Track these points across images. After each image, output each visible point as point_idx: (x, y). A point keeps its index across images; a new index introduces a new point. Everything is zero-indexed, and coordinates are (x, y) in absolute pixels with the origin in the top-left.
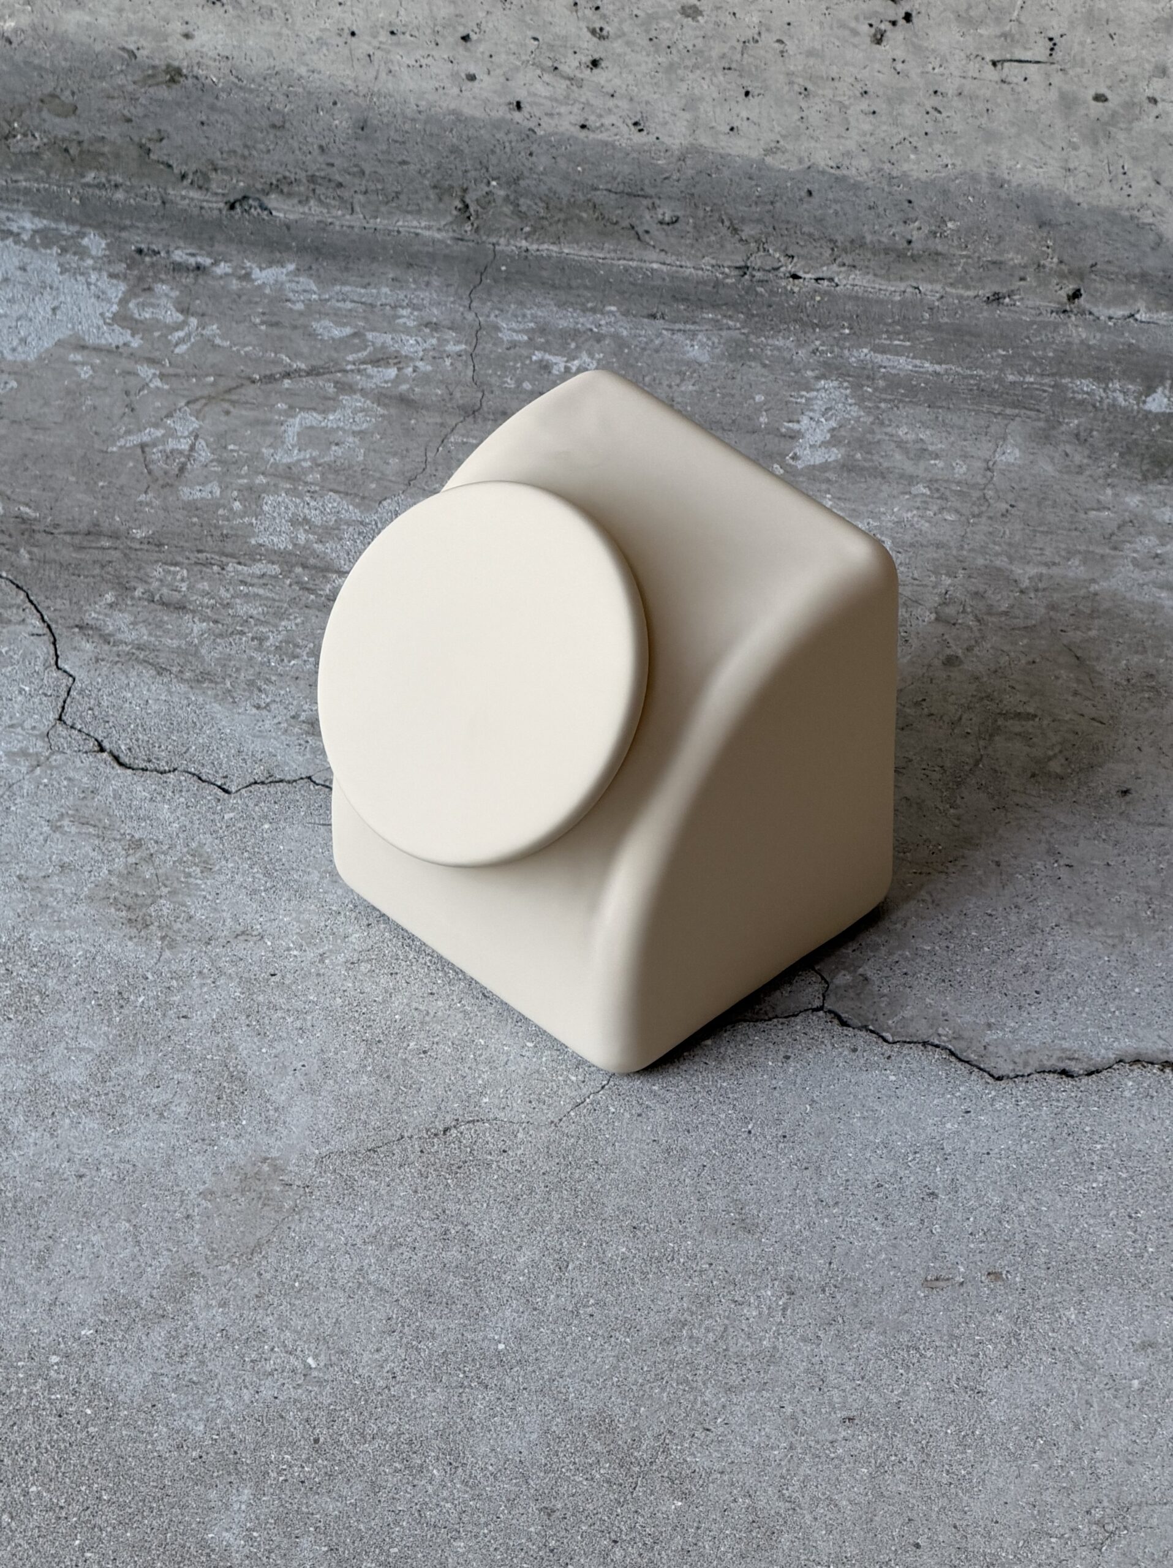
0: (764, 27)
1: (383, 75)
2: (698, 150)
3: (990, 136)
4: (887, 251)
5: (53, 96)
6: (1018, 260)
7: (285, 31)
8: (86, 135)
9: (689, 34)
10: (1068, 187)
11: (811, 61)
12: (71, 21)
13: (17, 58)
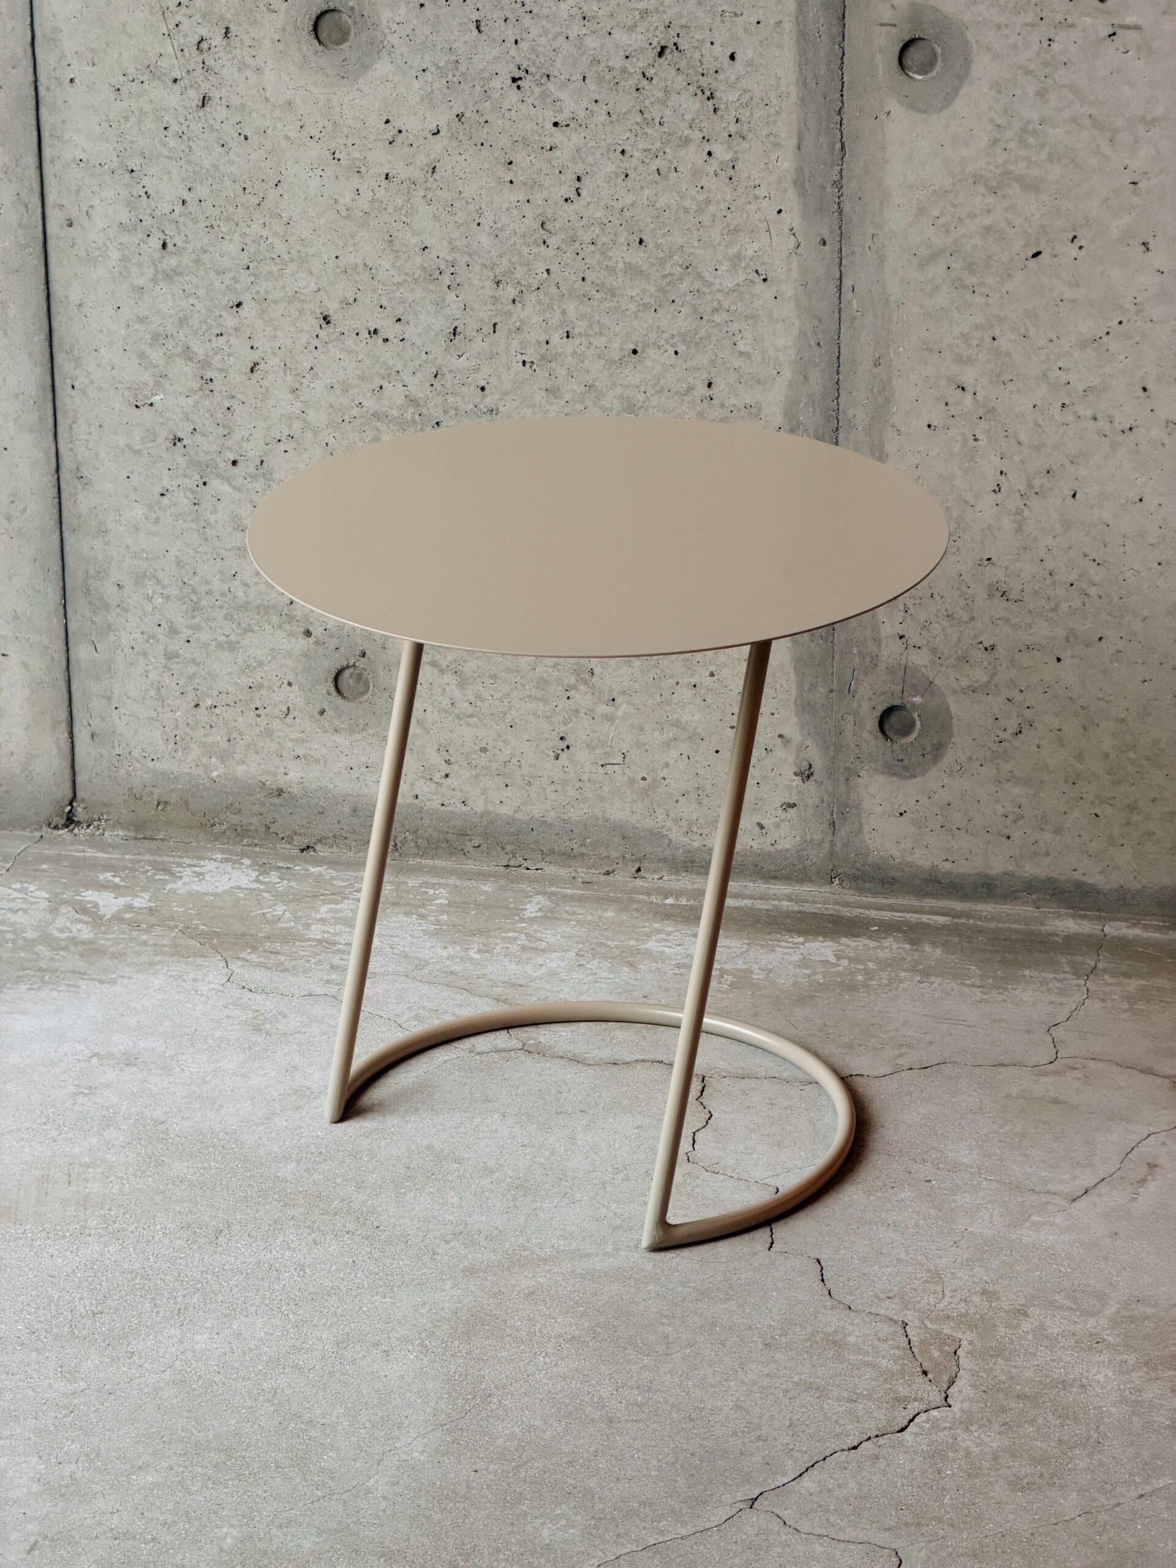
0: (513, 755)
1: (363, 786)
2: (487, 813)
3: (602, 799)
4: (564, 854)
5: (231, 805)
6: (616, 855)
7: (325, 769)
8: (244, 822)
9: (483, 760)
10: (633, 819)
11: (531, 769)
12: (240, 770)
13: (218, 789)
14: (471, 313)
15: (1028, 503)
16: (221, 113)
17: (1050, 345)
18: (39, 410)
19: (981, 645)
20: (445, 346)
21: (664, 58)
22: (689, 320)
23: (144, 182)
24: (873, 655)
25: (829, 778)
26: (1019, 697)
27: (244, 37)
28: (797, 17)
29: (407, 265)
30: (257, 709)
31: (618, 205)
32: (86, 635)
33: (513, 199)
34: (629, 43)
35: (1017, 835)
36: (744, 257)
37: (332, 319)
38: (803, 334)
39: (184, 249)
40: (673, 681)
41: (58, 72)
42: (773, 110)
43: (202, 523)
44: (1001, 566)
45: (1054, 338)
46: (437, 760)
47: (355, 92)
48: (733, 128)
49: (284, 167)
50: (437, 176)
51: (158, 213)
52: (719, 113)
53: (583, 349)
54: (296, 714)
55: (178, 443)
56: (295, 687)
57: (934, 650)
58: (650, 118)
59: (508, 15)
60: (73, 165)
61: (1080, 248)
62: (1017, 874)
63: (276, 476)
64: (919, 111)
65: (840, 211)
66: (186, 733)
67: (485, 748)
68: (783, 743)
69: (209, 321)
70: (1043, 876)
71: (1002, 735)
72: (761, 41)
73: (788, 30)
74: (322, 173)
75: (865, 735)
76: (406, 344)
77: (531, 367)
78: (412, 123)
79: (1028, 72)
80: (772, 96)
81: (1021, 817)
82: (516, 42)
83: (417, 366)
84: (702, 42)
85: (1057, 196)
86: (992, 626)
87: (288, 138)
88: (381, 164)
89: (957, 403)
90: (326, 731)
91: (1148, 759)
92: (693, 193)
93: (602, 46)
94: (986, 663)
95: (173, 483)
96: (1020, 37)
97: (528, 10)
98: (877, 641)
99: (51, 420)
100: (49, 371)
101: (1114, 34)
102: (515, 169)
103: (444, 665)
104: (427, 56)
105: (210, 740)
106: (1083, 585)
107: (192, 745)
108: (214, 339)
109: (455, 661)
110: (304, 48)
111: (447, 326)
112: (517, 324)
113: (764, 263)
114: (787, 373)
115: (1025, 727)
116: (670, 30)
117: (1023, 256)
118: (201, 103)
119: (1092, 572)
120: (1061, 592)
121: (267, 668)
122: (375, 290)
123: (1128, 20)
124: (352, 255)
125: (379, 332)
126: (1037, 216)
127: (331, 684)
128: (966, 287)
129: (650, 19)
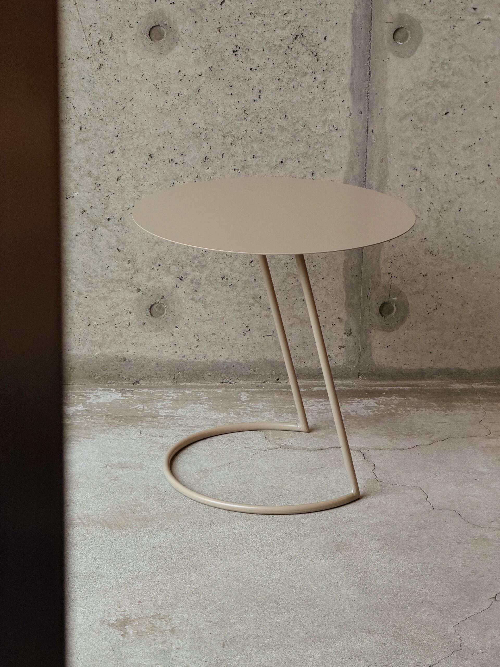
0: (226, 335)
1: (161, 354)
2: (214, 361)
3: (263, 351)
4: (246, 376)
5: (103, 367)
6: (268, 374)
7: (145, 348)
8: (108, 374)
9: (213, 338)
10: (276, 358)
11: (234, 341)
12: (107, 351)
13: (97, 360)
14: (213, 150)
15: (442, 215)
16: (109, 71)
17: (452, 150)
19: (421, 275)
20: (201, 164)
21: (297, 40)
22: (305, 147)
23: (73, 101)
24: (378, 282)
25: (359, 334)
26: (436, 294)
27: (119, 38)
28: (352, 21)
29: (186, 131)
30: (115, 324)
31: (276, 102)
33: (232, 101)
34: (283, 34)
35: (434, 352)
36: (328, 120)
37: (153, 156)
38: (352, 151)
39: (90, 129)
40: (294, 299)
42: (341, 60)
43: (94, 246)
44: (430, 241)
45: (454, 147)
46: (193, 340)
47: (166, 59)
48: (325, 68)
49: (134, 93)
50: (200, 93)
51: (79, 115)
52: (319, 61)
53: (260, 162)
54: (133, 325)
55: (84, 213)
56: (133, 314)
57: (402, 278)
58: (291, 65)
59: (232, 24)
61: (464, 110)
62: (434, 367)
63: (127, 224)
64: (401, 57)
65: (368, 99)
66: (84, 337)
67: (214, 333)
68: (340, 321)
69: (99, 160)
70: (444, 368)
71: (429, 310)
72: (337, 32)
73: (349, 26)
74: (151, 94)
75: (374, 315)
76: (185, 165)
77: (238, 171)
78: (190, 72)
79: (445, 40)
80: (341, 53)
81: (436, 344)
82: (235, 35)
83: (189, 174)
84: (313, 33)
85: (456, 89)
86: (426, 266)
87: (137, 80)
88: (177, 90)
89: (414, 176)
90: (145, 331)
91: (487, 316)
92: (308, 95)
93: (271, 36)
94: (423, 282)
95: (82, 230)
96: (442, 26)
97: (241, 22)
98: (379, 275)
101: (479, 23)
102: (233, 89)
103: (197, 299)
104: (198, 44)
105: (94, 339)
106: (463, 247)
107: (86, 343)
108: (101, 167)
109: (202, 297)
110: (145, 42)
111: (203, 156)
112: (233, 154)
113: (337, 123)
114: (345, 167)
115: (439, 306)
116: (300, 28)
117: (441, 114)
118: (99, 67)
119: (466, 241)
121: (120, 306)
122: (172, 143)
123: (485, 17)
124: (163, 128)
125: (173, 160)
126: (448, 97)
127: (148, 311)
128: (418, 128)
129: (292, 24)
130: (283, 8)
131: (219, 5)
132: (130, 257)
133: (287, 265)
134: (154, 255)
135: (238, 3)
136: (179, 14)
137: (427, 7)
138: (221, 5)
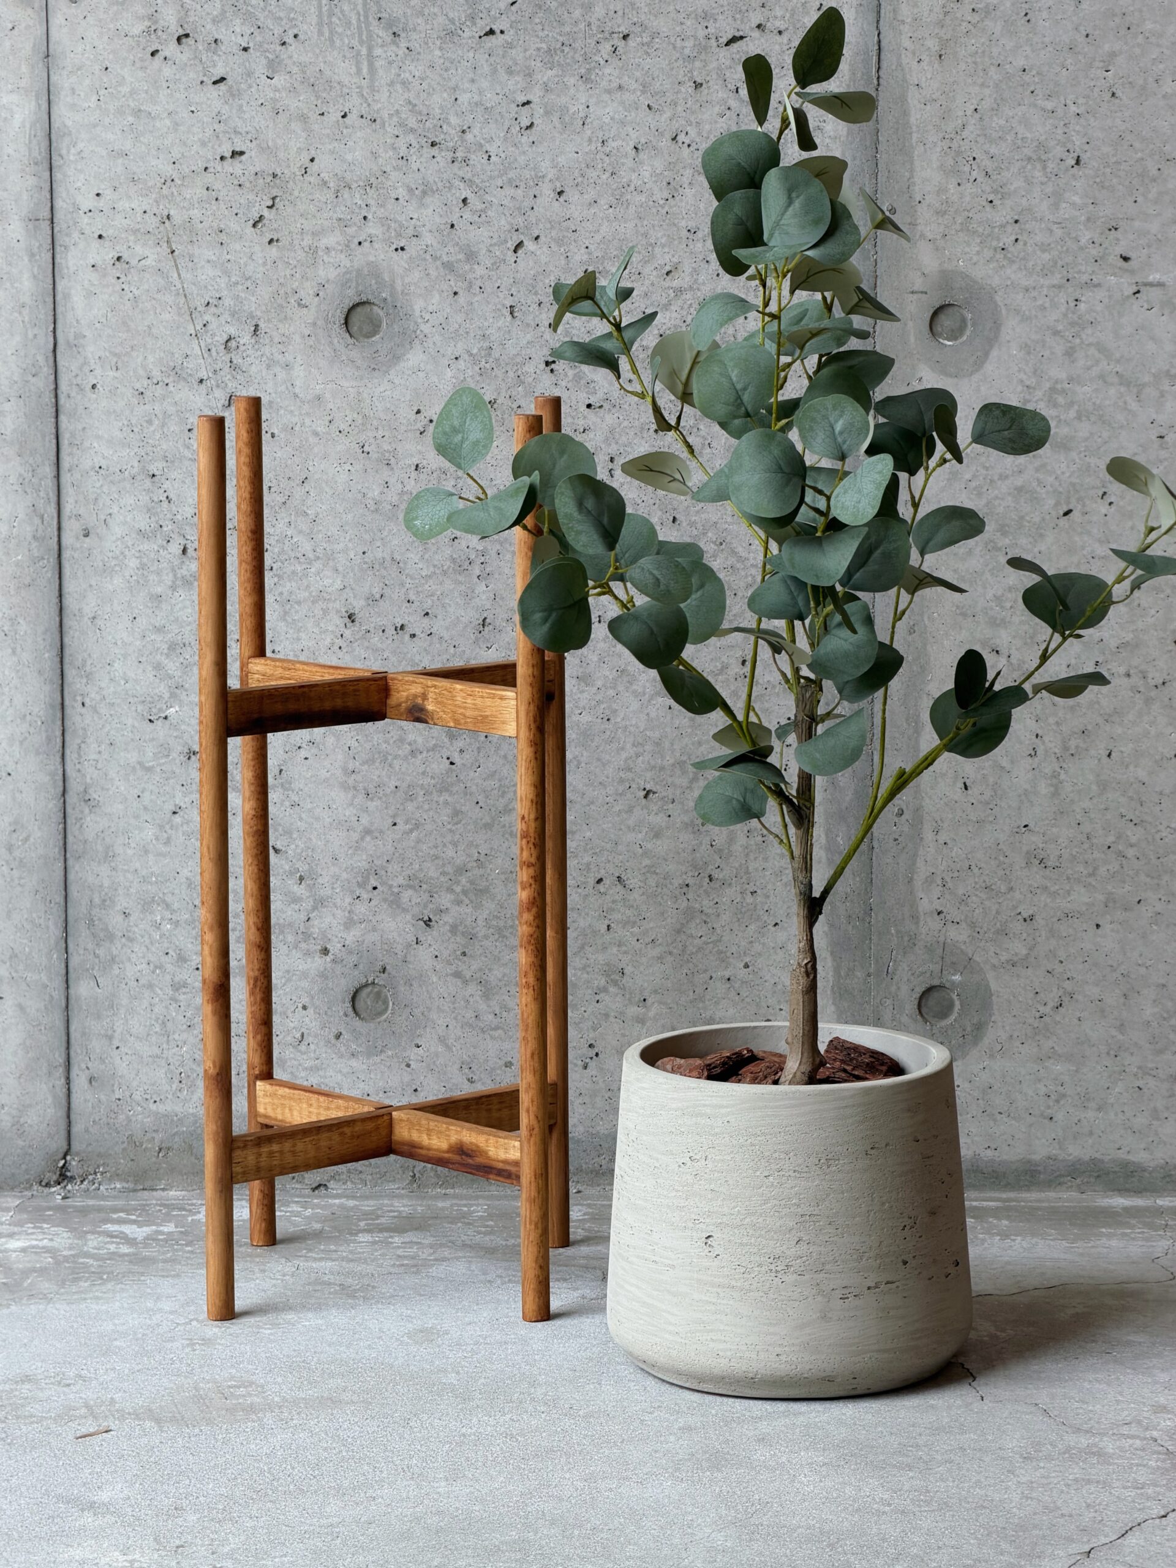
14: (501, 602)
15: (1064, 765)
18: (47, 731)
19: (1019, 917)
20: (473, 637)
23: (167, 485)
24: (912, 934)
26: (1059, 969)
27: (275, 333)
29: (437, 557)
32: (88, 970)
34: (663, 321)
35: (1059, 1116)
37: (358, 618)
40: (706, 976)
41: (79, 378)
44: (1038, 833)
46: (459, 1079)
47: (386, 383)
49: (311, 464)
51: (179, 517)
54: (311, 1039)
55: (193, 757)
56: (310, 1011)
59: (542, 299)
60: (92, 473)
61: (1110, 504)
62: (1061, 1158)
63: (296, 785)
64: (951, 376)
66: (192, 1069)
67: (510, 1062)
70: (1087, 1158)
71: (1042, 1009)
74: (350, 468)
75: (904, 1019)
76: (435, 639)
79: (1056, 333)
81: (1064, 1096)
82: (550, 326)
83: (445, 661)
85: (1087, 454)
86: (1030, 895)
87: (316, 434)
88: (412, 455)
89: (993, 667)
90: (342, 1056)
94: (1025, 935)
95: (186, 799)
96: (1047, 300)
98: (915, 918)
99: (59, 740)
100: (59, 688)
101: (1138, 292)
103: (468, 977)
104: (460, 345)
106: (1120, 848)
107: (199, 1083)
108: (234, 644)
109: (480, 970)
110: (336, 341)
111: (477, 616)
115: (1066, 999)
117: (1054, 514)
118: (227, 402)
119: (1129, 833)
120: (1096, 855)
121: (281, 992)
122: (402, 585)
123: (1151, 278)
124: (380, 550)
125: (406, 629)
126: (1068, 474)
127: (348, 1005)
128: (1000, 549)
129: (684, 296)
130: (664, 258)
131: (510, 253)
132: (303, 868)
133: (685, 889)
134: (361, 862)
135: (555, 248)
136: (416, 275)
137: (1009, 255)
138: (515, 251)
